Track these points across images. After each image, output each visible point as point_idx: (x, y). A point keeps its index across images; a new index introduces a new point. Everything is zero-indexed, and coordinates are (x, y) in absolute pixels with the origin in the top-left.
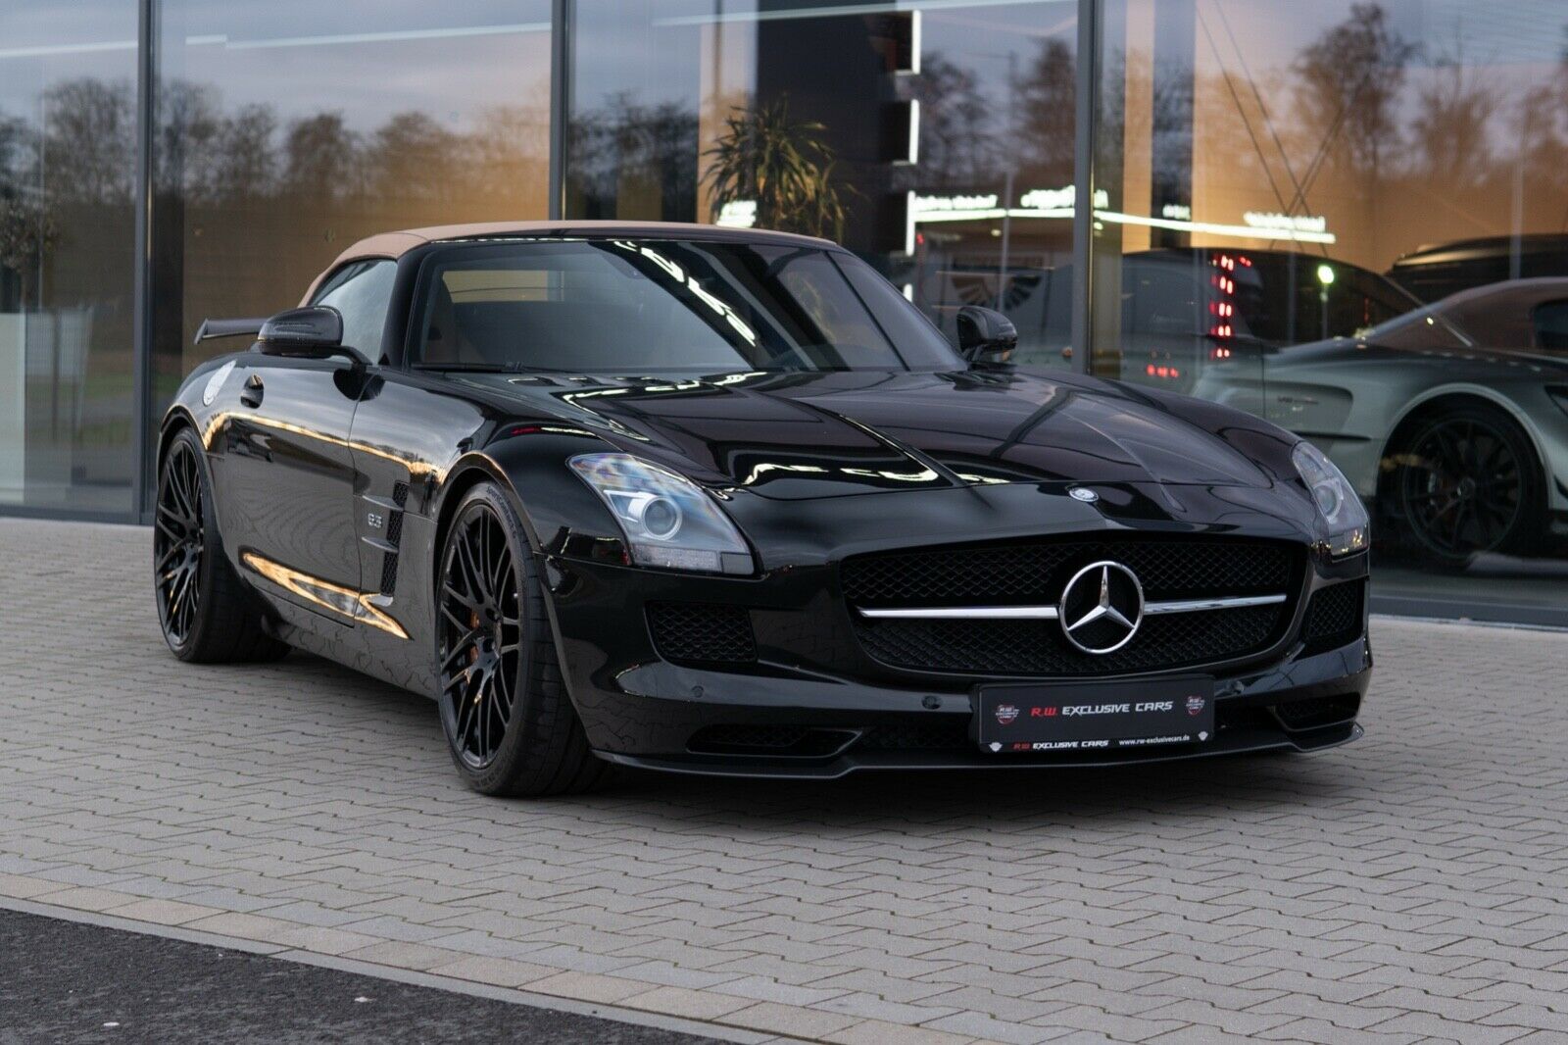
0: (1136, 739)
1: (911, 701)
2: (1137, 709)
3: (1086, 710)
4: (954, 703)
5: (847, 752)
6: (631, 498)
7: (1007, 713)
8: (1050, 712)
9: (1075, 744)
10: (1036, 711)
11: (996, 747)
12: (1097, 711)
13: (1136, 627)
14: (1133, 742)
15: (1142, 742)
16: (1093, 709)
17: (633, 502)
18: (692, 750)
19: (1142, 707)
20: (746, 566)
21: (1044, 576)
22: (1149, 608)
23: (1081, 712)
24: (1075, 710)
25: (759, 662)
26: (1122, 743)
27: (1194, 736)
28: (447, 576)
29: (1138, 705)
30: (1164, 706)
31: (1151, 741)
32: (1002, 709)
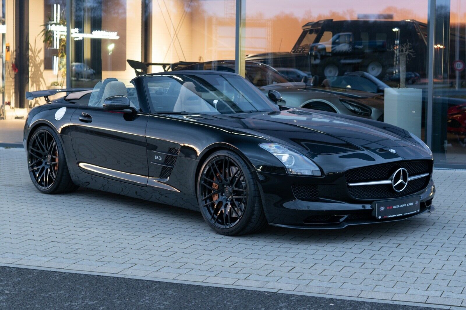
0: (407, 213)
1: (359, 207)
2: (407, 205)
3: (398, 206)
4: (368, 207)
5: (344, 221)
6: (282, 156)
7: (382, 208)
8: (391, 208)
9: (396, 215)
10: (388, 208)
11: (380, 217)
12: (400, 207)
13: (406, 184)
14: (407, 214)
15: (408, 213)
16: (399, 206)
18: (305, 223)
19: (408, 205)
20: (319, 174)
21: (387, 173)
22: (409, 179)
23: (397, 207)
24: (396, 207)
25: (320, 198)
26: (405, 214)
27: (417, 211)
28: (204, 174)
29: (408, 204)
30: (412, 204)
31: (410, 213)
32: (381, 208)
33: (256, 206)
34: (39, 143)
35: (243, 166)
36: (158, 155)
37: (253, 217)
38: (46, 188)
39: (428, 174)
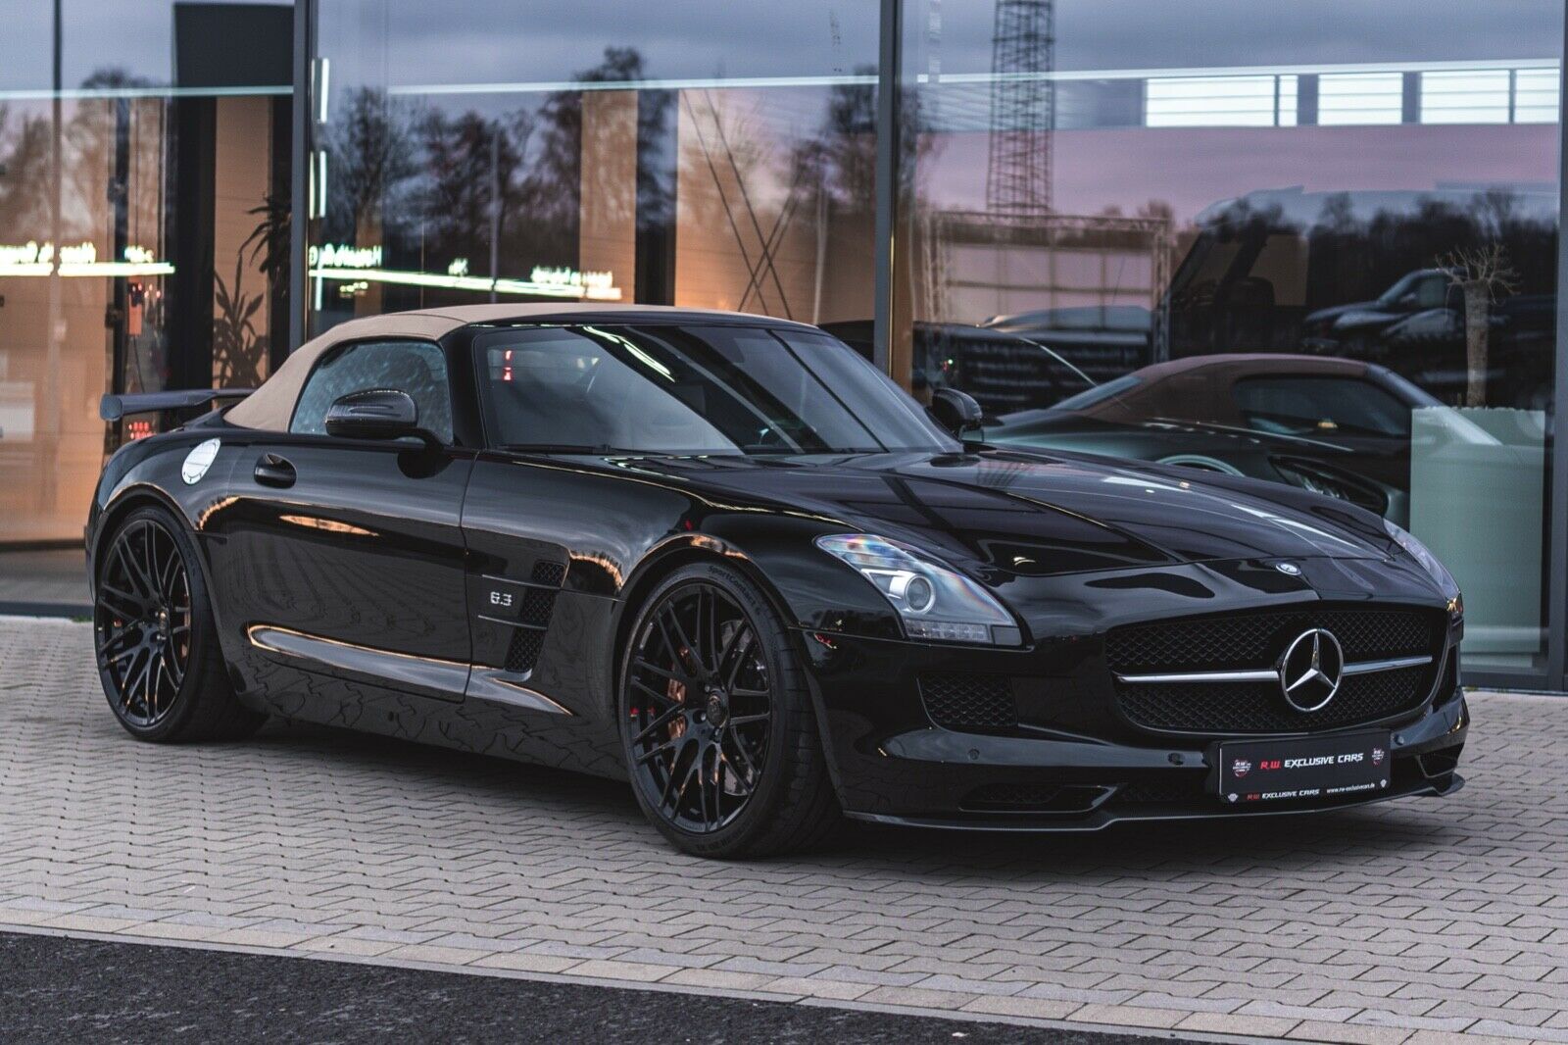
0: (1339, 787)
1: (1159, 758)
2: (1339, 761)
3: (1302, 762)
4: (1194, 759)
5: (1105, 805)
6: (892, 576)
7: (1241, 766)
8: (1275, 765)
9: (1294, 793)
10: (1264, 765)
11: (1233, 797)
12: (1310, 764)
13: (1336, 686)
14: (1337, 790)
15: (1343, 790)
16: (1308, 762)
17: (894, 579)
18: (964, 808)
19: (1342, 759)
20: (1014, 638)
21: (1263, 644)
22: (1347, 669)
23: (1299, 765)
24: (1294, 763)
25: (1019, 725)
26: (1328, 791)
27: (1378, 784)
28: (640, 652)
29: (1340, 757)
30: (1358, 757)
31: (1348, 789)
32: (1238, 764)
33: (801, 744)
34: (132, 568)
35: (757, 611)
36: (502, 589)
37: (793, 785)
38: (153, 721)
39: (1429, 659)
